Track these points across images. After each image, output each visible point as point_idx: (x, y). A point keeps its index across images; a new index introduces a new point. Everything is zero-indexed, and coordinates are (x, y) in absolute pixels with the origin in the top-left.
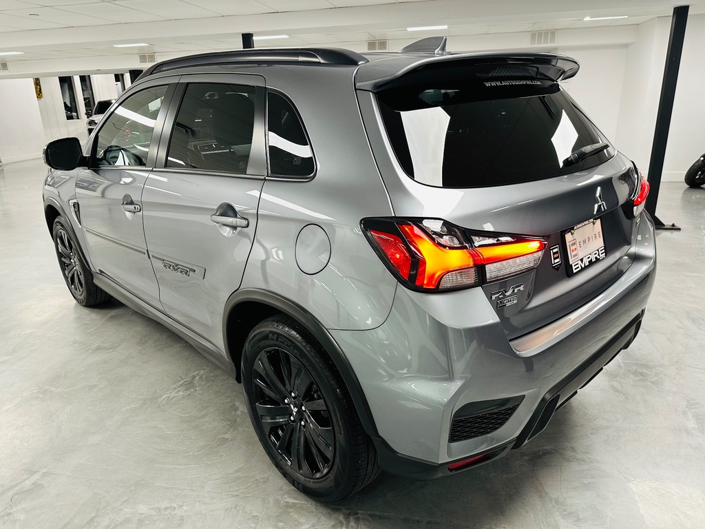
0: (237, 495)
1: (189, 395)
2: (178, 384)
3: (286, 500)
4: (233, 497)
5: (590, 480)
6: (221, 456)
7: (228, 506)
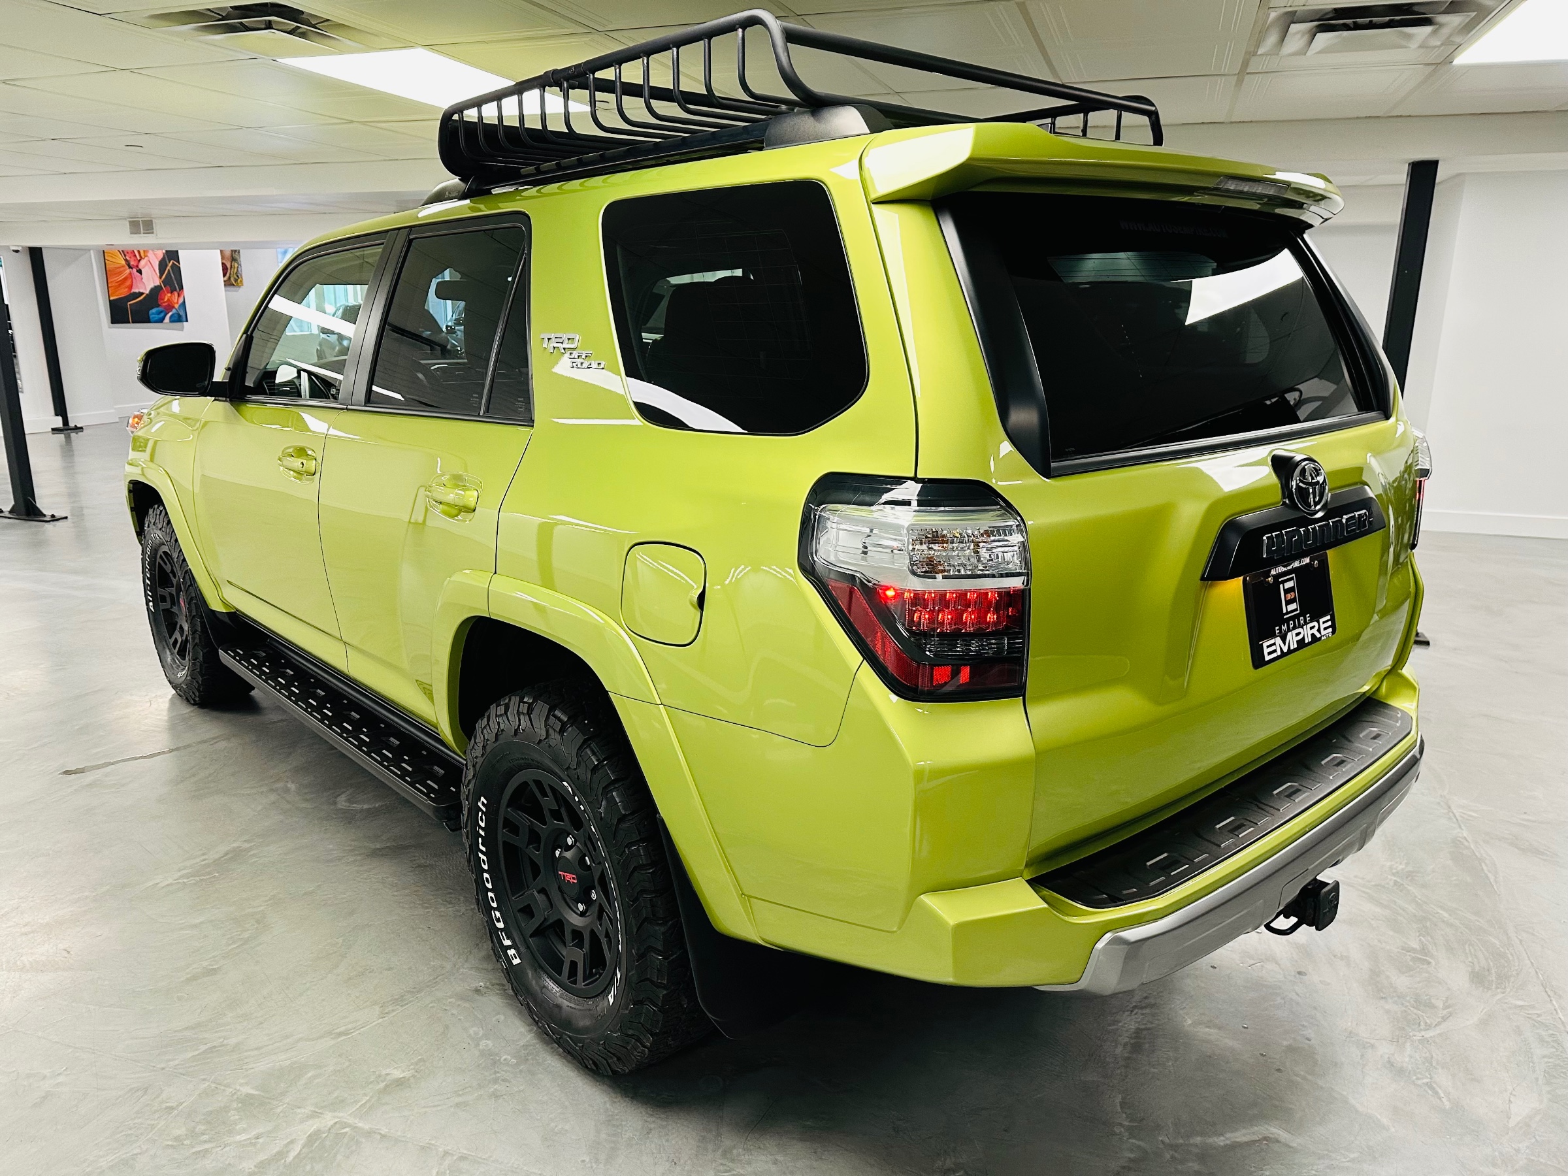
0: (163, 1069)
1: (195, 884)
2: (188, 863)
3: (238, 1087)
4: (154, 1070)
6: (180, 999)
7: (135, 1085)
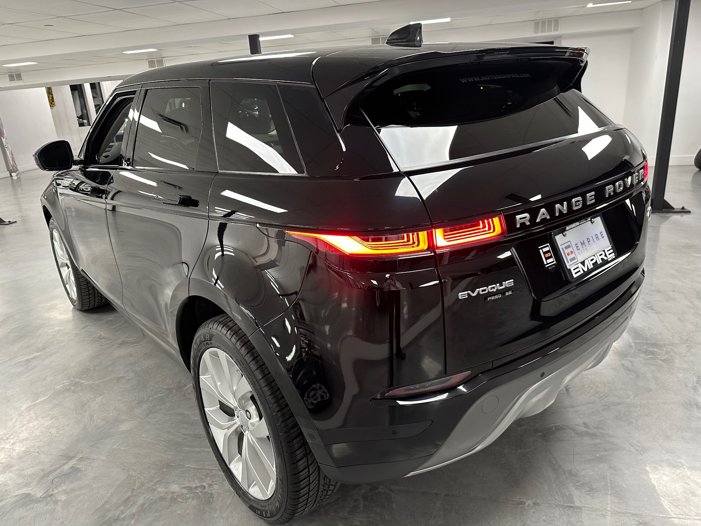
5: (602, 453)
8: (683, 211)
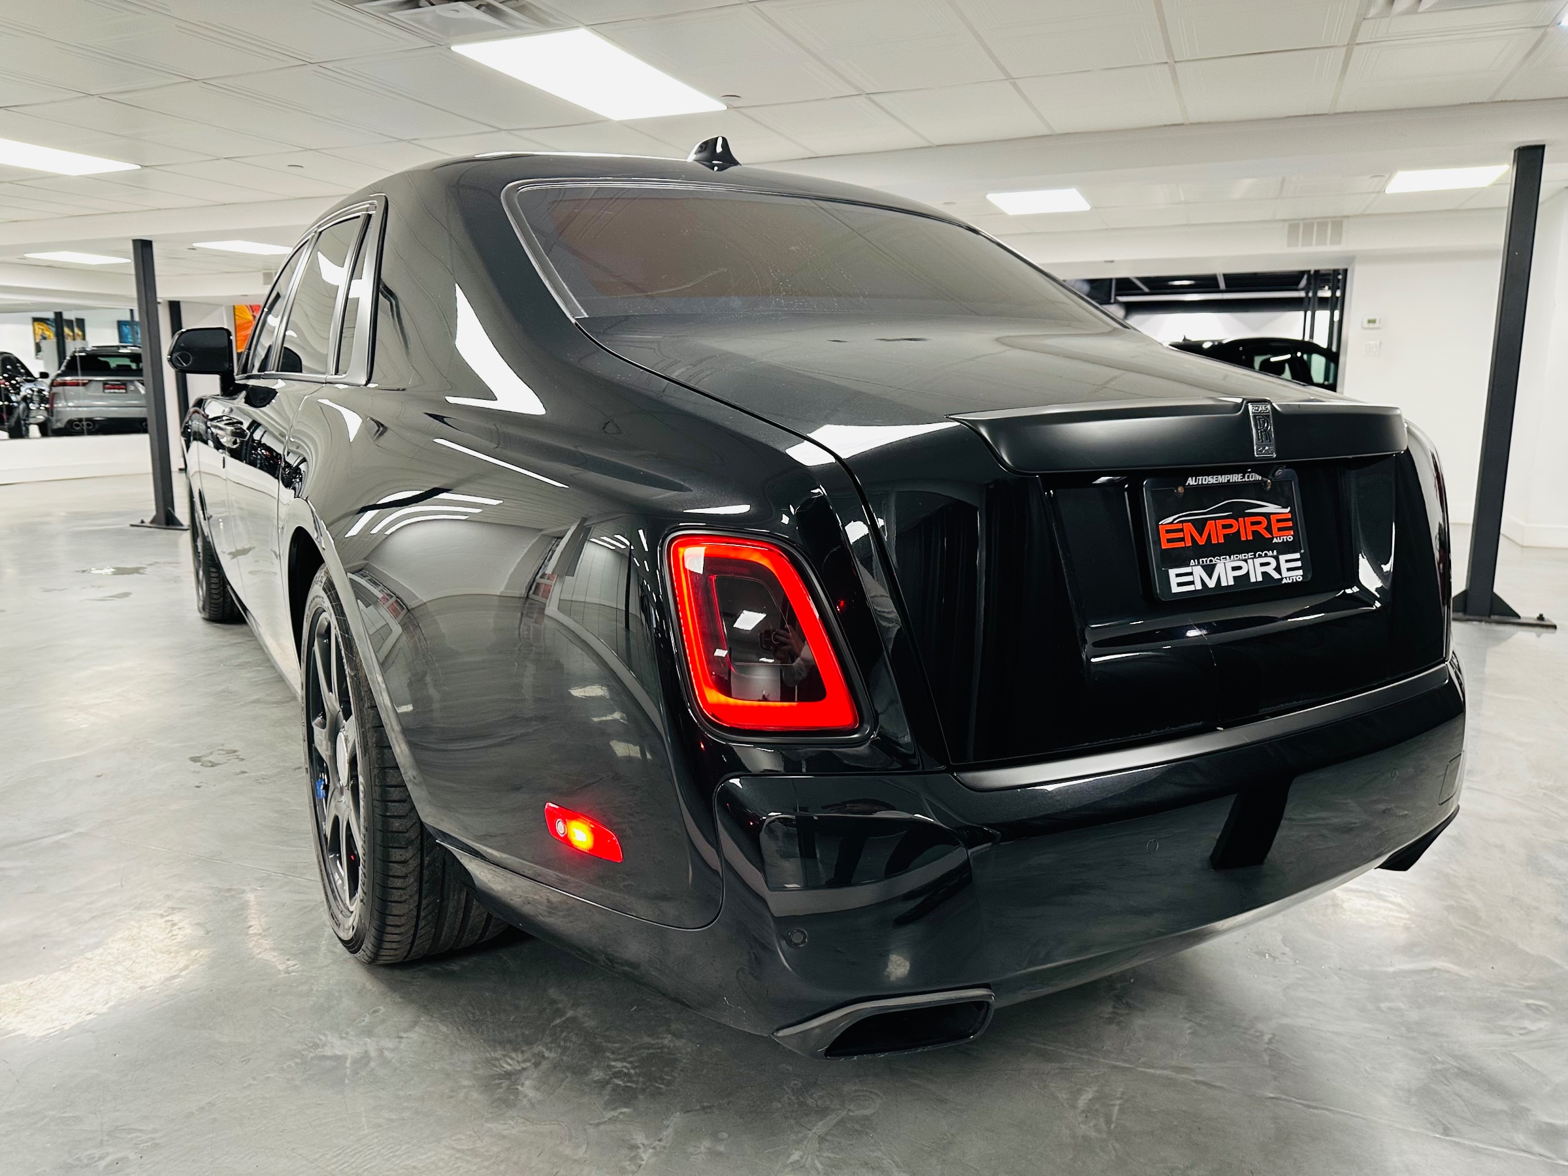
8: (1542, 624)
